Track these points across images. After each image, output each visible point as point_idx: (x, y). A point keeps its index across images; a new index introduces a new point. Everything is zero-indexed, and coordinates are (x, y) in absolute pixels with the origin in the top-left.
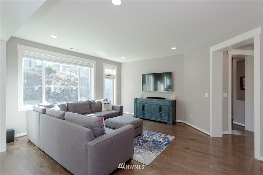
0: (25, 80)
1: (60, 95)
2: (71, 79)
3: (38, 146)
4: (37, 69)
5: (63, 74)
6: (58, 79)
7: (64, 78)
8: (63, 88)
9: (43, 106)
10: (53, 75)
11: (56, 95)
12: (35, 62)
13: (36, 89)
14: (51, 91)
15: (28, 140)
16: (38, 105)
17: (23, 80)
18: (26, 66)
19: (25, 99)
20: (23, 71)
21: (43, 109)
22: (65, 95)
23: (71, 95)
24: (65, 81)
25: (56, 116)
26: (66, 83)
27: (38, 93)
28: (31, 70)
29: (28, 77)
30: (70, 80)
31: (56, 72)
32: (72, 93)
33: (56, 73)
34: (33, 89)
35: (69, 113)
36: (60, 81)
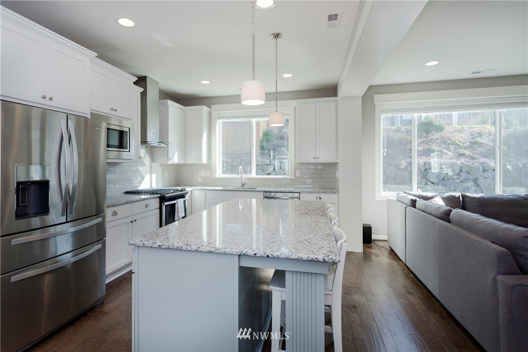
0: (384, 150)
1: (453, 179)
2: (482, 141)
3: (403, 260)
4: (403, 128)
5: (461, 131)
6: (446, 142)
7: (462, 141)
8: (459, 163)
9: (412, 195)
10: (436, 135)
11: (443, 179)
12: (401, 117)
13: (402, 167)
14: (433, 171)
15: (390, 248)
16: (404, 192)
17: (382, 151)
18: (385, 125)
19: (385, 182)
20: (382, 135)
21: (412, 200)
22: (465, 179)
23: (482, 181)
24: (465, 148)
25: (433, 213)
26: (467, 152)
27: (406, 174)
28: (394, 131)
29: (390, 144)
30: (480, 145)
31: (443, 130)
32: (485, 176)
33: (444, 132)
34: (397, 167)
35: (460, 212)
36: (452, 148)
